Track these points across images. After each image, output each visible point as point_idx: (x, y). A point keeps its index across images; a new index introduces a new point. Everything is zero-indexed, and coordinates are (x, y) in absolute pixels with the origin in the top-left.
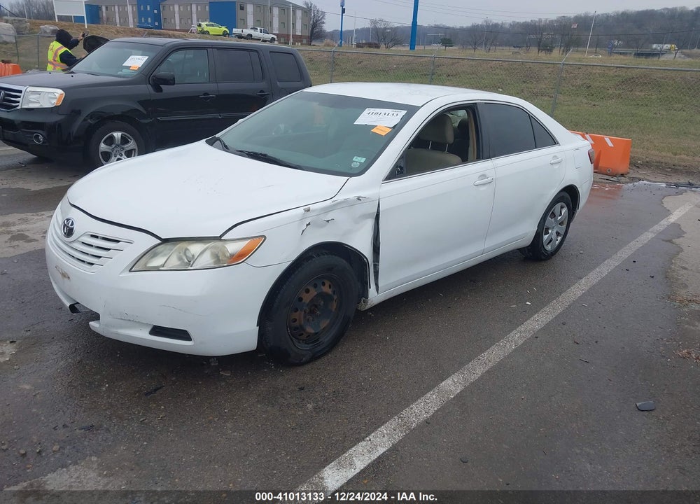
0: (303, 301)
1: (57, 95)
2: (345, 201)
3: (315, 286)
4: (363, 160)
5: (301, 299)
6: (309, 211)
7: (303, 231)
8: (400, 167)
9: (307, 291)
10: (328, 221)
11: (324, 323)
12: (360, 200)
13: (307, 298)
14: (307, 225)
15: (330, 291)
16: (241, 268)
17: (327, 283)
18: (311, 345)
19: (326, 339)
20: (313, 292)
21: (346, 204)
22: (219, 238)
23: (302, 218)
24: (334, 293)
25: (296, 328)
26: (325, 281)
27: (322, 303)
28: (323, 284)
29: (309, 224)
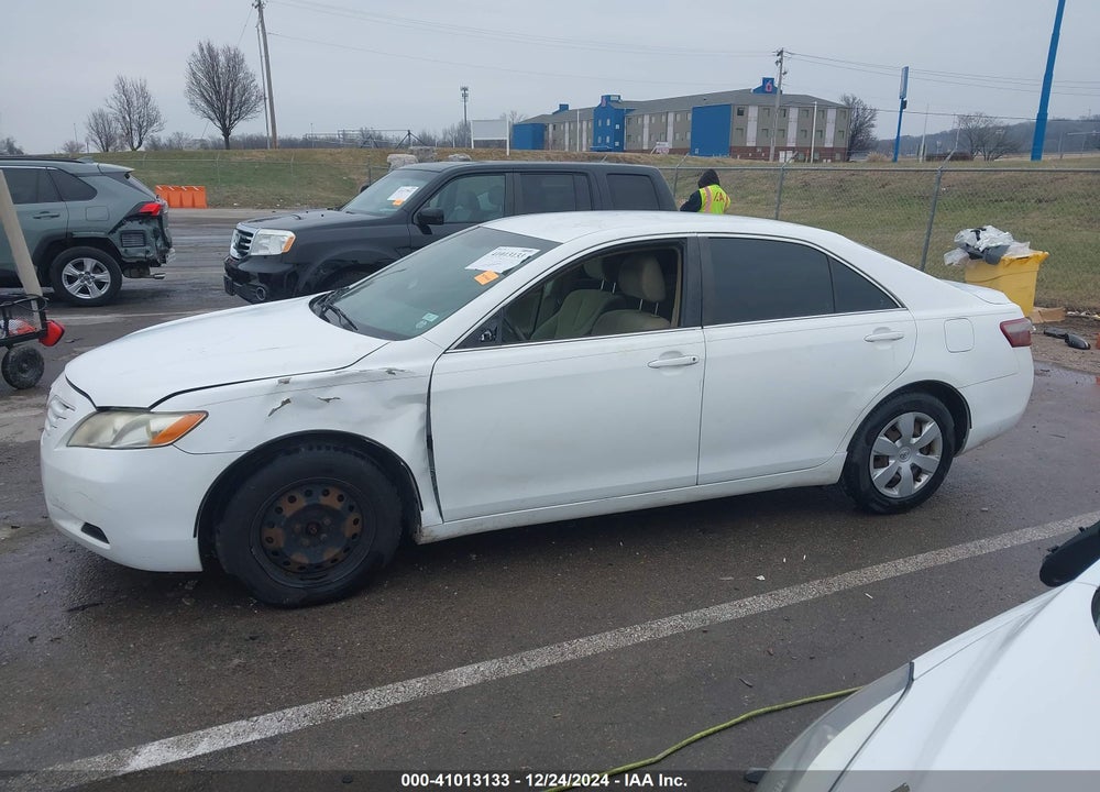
0: (284, 513)
1: (286, 239)
2: (362, 374)
3: (308, 494)
4: (433, 319)
5: (280, 510)
6: (287, 382)
7: (274, 410)
8: (490, 331)
9: (292, 498)
10: (328, 400)
11: (331, 553)
12: (394, 374)
13: (289, 510)
14: (284, 403)
15: (338, 506)
17: (334, 493)
18: (309, 581)
19: (338, 578)
20: (302, 502)
21: (366, 377)
22: (147, 410)
23: (273, 393)
24: (351, 508)
25: (275, 553)
26: (330, 489)
27: (327, 521)
28: (326, 493)
29: (288, 401)
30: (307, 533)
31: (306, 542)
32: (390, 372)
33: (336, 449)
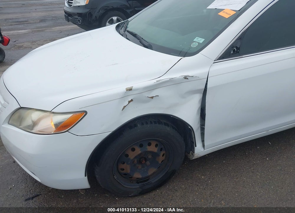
0: (129, 157)
2: (171, 80)
3: (141, 146)
4: (201, 40)
5: (127, 156)
6: (131, 90)
7: (125, 107)
8: (236, 47)
9: (133, 150)
10: (152, 97)
11: (152, 171)
12: (188, 79)
13: (132, 155)
14: (129, 102)
15: (155, 150)
16: (65, 136)
17: (154, 144)
19: (154, 181)
20: (138, 151)
21: (172, 82)
23: (123, 97)
24: (161, 150)
25: (125, 174)
26: (152, 142)
27: (150, 157)
28: (150, 144)
29: (132, 100)
30: (140, 162)
31: (140, 166)
32: (186, 78)
33: (155, 123)
